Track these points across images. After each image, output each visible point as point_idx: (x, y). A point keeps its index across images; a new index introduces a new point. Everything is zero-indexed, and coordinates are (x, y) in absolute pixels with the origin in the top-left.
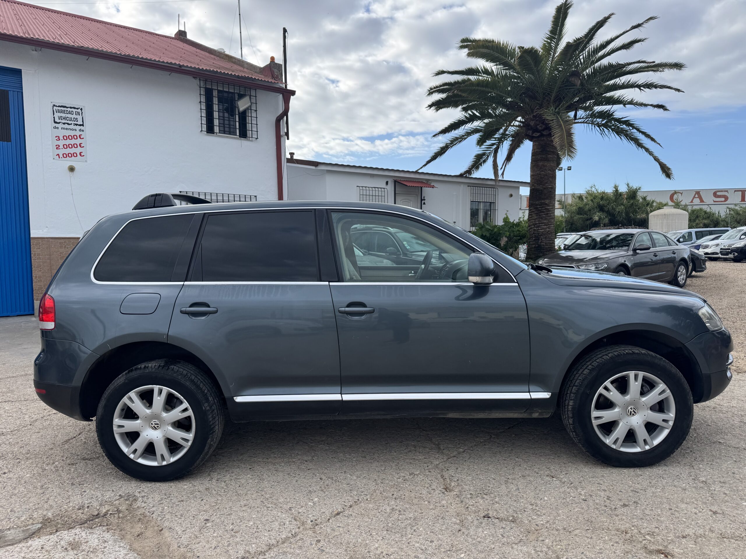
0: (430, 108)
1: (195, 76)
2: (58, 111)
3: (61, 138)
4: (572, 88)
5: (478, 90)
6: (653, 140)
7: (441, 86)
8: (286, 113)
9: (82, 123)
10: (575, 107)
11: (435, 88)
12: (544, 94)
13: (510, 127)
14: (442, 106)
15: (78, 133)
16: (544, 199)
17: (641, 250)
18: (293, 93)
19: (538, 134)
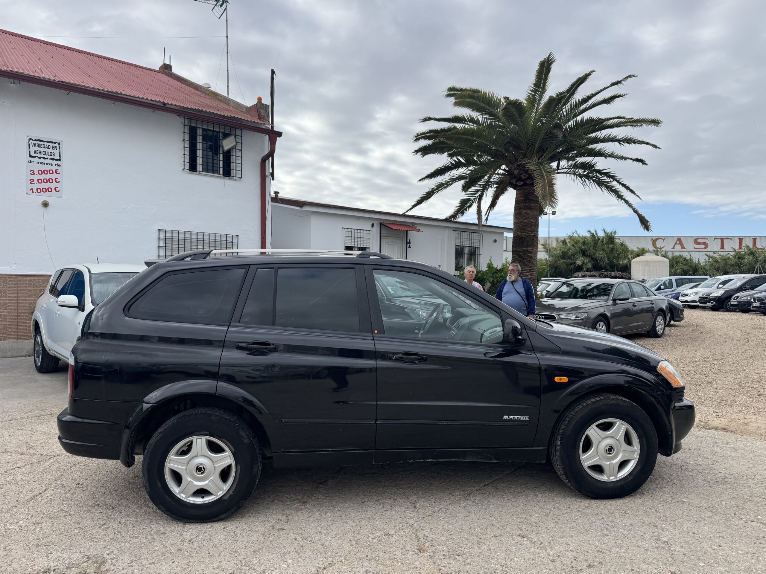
0: (417, 153)
1: (179, 114)
2: (35, 145)
3: (36, 172)
4: (555, 140)
5: (463, 138)
6: (632, 192)
7: (427, 133)
8: (271, 154)
9: (59, 158)
10: (558, 158)
11: (421, 134)
12: (528, 144)
13: (494, 175)
14: (428, 152)
15: (54, 168)
16: (527, 247)
17: (620, 300)
18: (280, 134)
19: (522, 183)
